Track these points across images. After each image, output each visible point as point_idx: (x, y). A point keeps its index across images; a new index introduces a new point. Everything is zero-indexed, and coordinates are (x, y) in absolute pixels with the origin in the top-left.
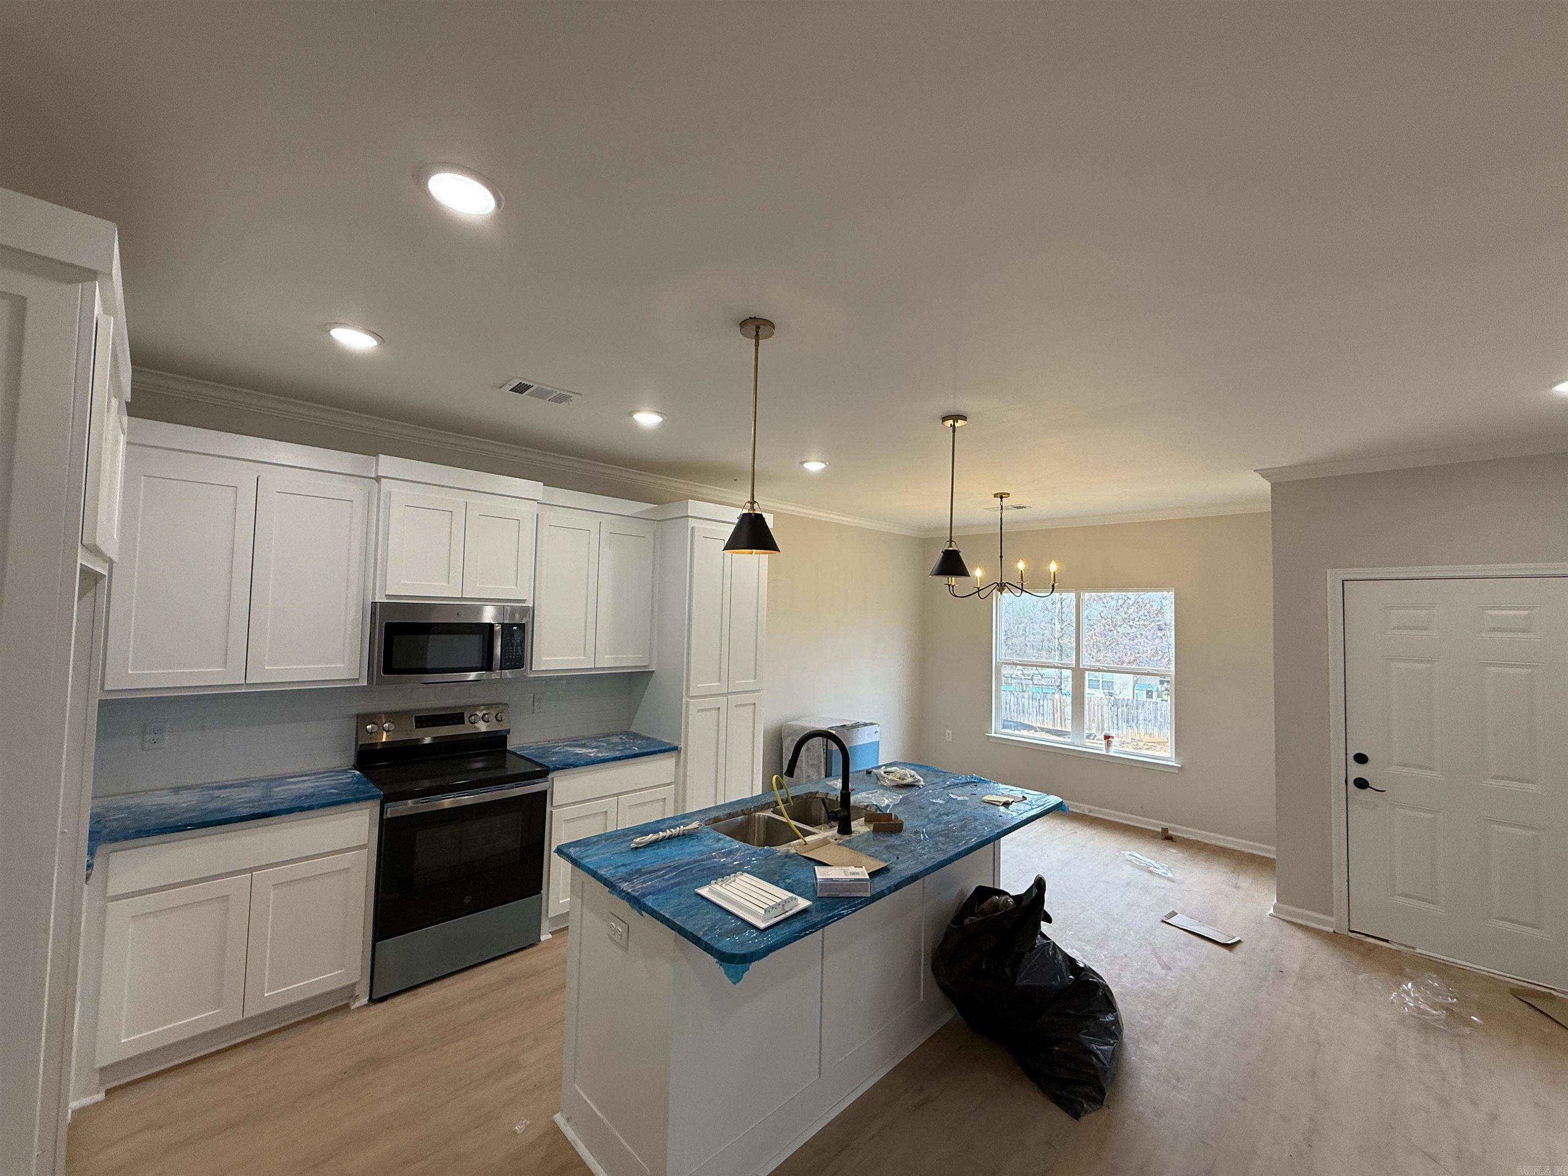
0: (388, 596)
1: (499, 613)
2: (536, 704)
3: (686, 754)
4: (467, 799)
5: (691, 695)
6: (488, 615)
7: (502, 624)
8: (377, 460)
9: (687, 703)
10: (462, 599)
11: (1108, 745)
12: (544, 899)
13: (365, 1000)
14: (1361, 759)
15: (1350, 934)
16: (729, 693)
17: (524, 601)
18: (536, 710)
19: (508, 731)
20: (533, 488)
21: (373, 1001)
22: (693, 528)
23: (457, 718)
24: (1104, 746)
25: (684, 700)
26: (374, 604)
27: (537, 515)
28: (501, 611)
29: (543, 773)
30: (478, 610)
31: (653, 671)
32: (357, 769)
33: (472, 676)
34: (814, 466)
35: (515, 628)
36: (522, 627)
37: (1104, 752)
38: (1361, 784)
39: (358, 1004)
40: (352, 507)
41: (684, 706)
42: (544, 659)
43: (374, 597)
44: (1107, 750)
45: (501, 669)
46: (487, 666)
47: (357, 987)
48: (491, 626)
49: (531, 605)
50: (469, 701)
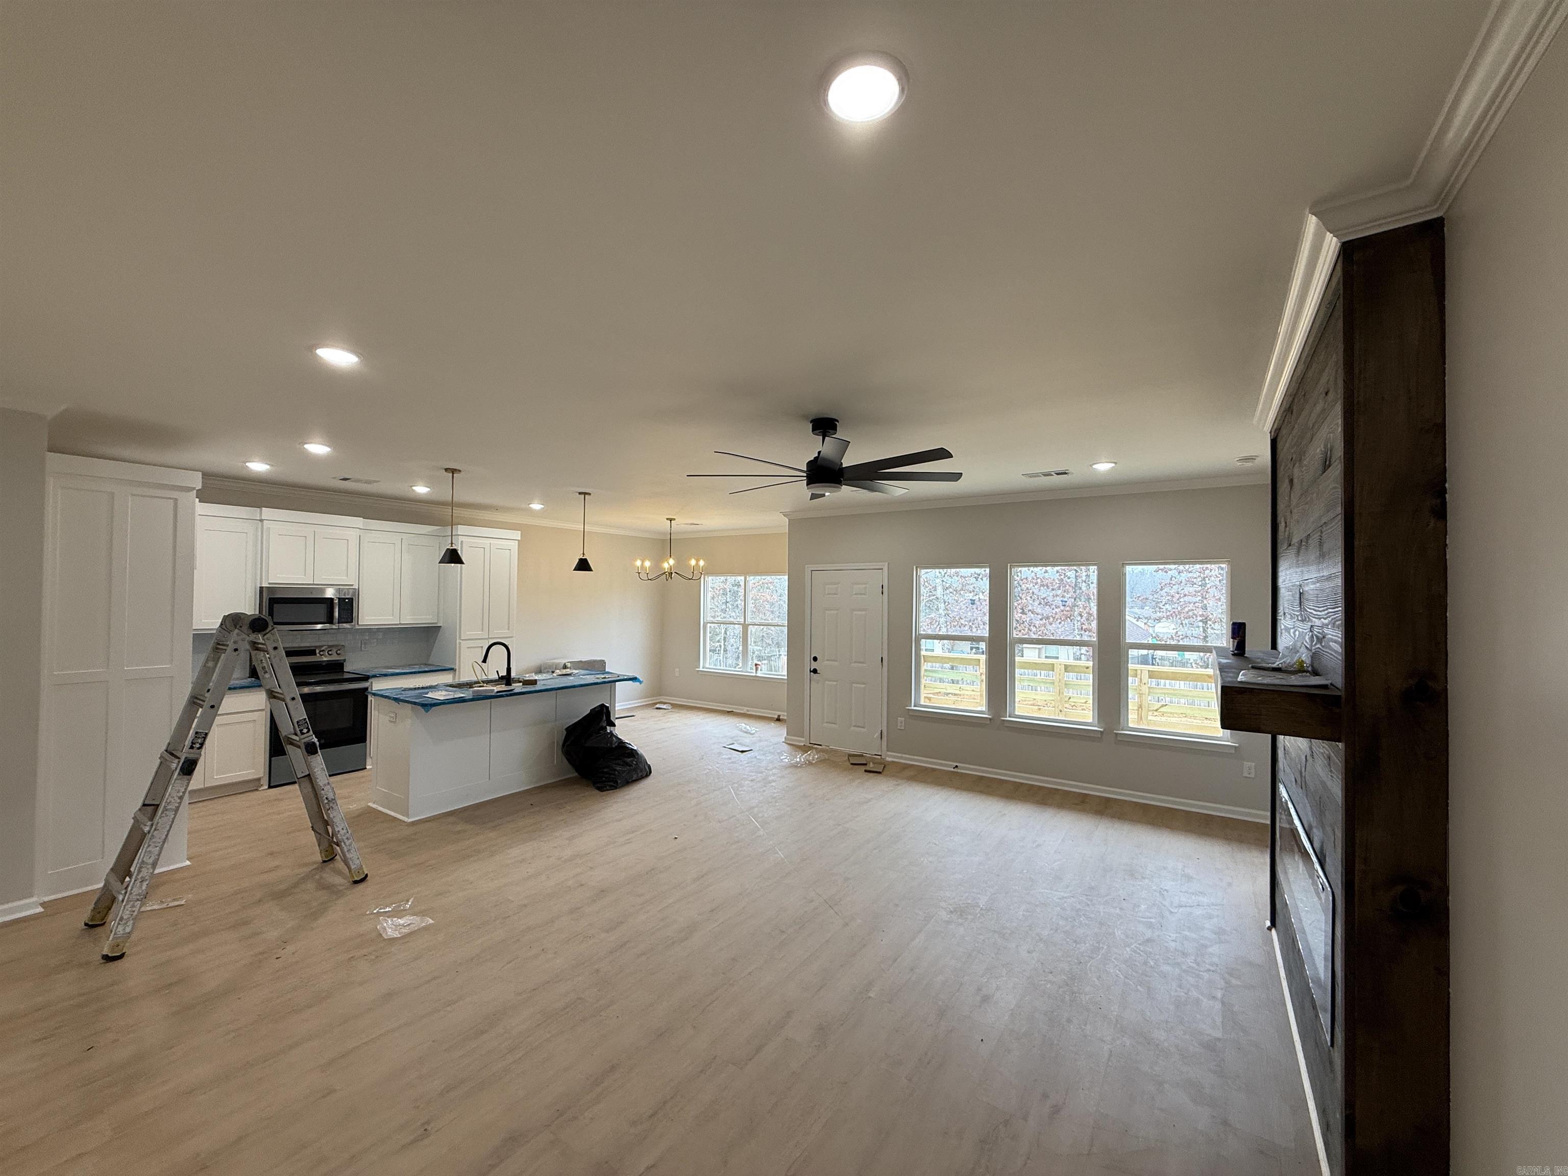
0: (269, 583)
1: (336, 592)
2: (363, 646)
3: (459, 672)
4: (318, 689)
5: (462, 638)
6: (330, 593)
7: (339, 598)
8: (261, 511)
9: (460, 643)
10: (313, 584)
11: (757, 669)
12: (368, 747)
13: (267, 787)
14: (815, 659)
15: (810, 745)
16: (489, 638)
17: (352, 585)
18: (363, 649)
19: (345, 660)
20: (359, 522)
21: (270, 787)
22: (462, 542)
23: (312, 652)
24: (754, 671)
25: (458, 642)
26: (261, 588)
27: (360, 536)
28: (339, 591)
29: (366, 678)
30: (323, 591)
31: (440, 627)
32: (252, 678)
33: (319, 626)
34: (536, 506)
35: (347, 600)
36: (351, 600)
37: (754, 674)
38: (815, 671)
39: (262, 788)
40: (247, 536)
41: (458, 645)
42: (367, 618)
43: (261, 583)
44: (756, 673)
45: (338, 623)
46: (330, 620)
47: (262, 780)
48: (332, 600)
49: (357, 588)
50: (318, 644)
